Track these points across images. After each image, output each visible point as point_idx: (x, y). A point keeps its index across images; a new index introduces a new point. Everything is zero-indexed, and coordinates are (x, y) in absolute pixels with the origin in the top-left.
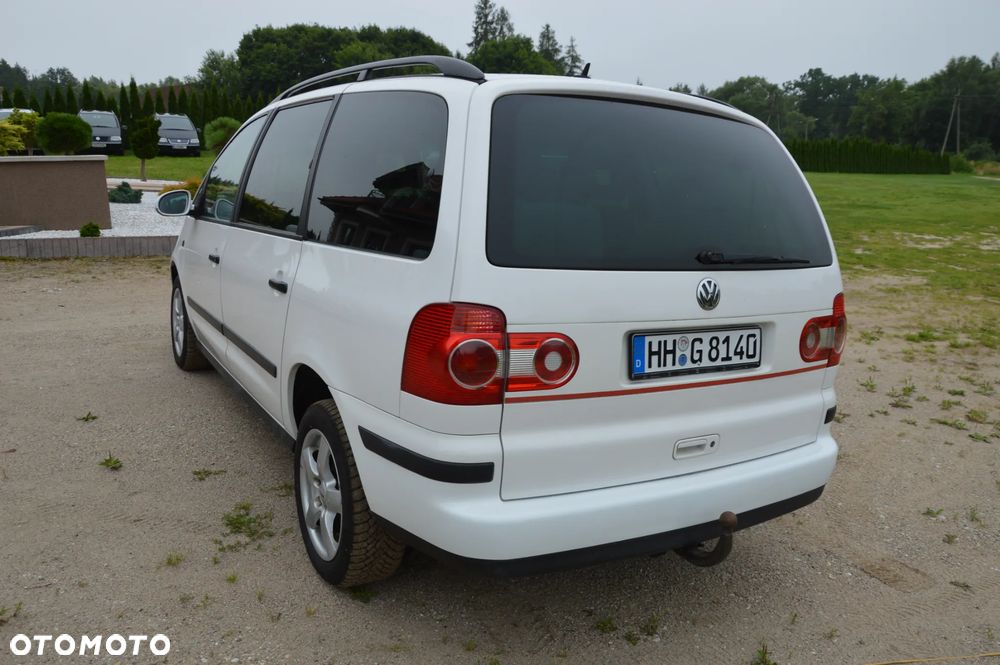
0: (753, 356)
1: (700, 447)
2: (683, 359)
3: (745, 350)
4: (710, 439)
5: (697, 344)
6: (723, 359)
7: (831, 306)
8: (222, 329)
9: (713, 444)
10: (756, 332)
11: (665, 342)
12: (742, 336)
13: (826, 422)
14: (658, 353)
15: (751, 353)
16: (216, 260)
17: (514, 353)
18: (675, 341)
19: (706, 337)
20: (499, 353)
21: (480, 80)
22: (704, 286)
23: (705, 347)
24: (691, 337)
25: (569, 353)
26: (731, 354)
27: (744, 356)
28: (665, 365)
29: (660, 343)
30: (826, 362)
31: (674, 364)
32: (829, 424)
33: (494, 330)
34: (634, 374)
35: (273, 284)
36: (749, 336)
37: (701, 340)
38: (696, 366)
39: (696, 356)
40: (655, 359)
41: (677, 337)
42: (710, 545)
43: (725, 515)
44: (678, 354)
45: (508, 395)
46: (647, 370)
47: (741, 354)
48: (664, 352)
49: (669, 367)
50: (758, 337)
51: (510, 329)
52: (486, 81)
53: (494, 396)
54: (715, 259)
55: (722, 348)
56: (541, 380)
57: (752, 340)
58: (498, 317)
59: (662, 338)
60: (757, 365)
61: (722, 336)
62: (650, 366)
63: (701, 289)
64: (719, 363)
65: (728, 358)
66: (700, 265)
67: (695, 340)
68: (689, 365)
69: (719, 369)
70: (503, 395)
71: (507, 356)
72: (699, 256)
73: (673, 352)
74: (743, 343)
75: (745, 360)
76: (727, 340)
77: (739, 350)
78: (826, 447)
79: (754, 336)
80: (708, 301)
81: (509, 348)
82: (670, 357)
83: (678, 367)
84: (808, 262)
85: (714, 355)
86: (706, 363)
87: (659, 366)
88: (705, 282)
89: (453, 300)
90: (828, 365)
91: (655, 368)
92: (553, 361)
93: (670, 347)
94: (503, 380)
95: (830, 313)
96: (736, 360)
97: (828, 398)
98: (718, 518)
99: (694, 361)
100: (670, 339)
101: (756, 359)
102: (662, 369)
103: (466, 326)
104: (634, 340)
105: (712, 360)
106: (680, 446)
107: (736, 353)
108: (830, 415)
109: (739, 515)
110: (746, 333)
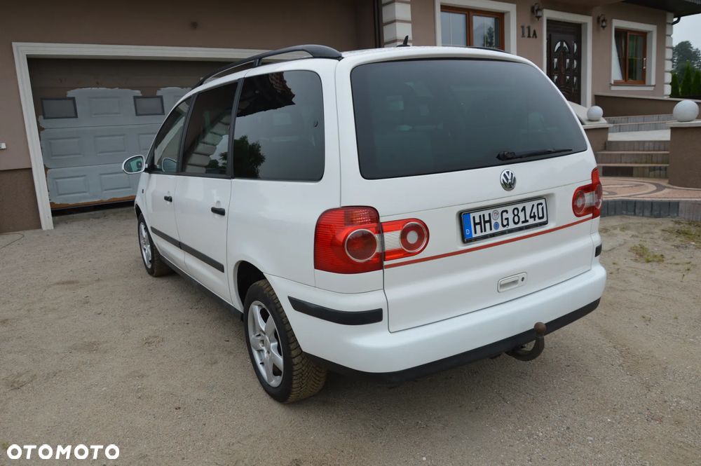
0: (542, 218)
1: (515, 282)
2: (497, 225)
3: (536, 214)
4: (521, 276)
5: (504, 214)
6: (523, 222)
7: (590, 177)
8: (180, 245)
9: (523, 279)
10: (543, 201)
11: (484, 215)
12: (533, 205)
13: (596, 255)
14: (480, 223)
15: (541, 215)
16: (169, 199)
17: (386, 235)
18: (490, 214)
19: (510, 209)
20: (377, 236)
21: (339, 58)
22: (505, 175)
23: (510, 216)
24: (500, 210)
25: (421, 230)
26: (528, 218)
27: (537, 218)
28: (485, 231)
29: (480, 216)
30: (591, 215)
31: (491, 229)
32: (598, 257)
33: (372, 222)
34: (465, 239)
35: (215, 210)
36: (538, 205)
37: (506, 211)
38: (505, 229)
39: (505, 223)
40: (478, 227)
41: (491, 211)
42: (530, 346)
43: (537, 325)
44: (493, 222)
45: (386, 263)
46: (474, 236)
47: (534, 217)
48: (483, 222)
49: (488, 232)
50: (544, 205)
51: (382, 220)
52: (343, 58)
53: (377, 265)
54: (509, 156)
55: (521, 215)
56: (407, 251)
57: (540, 207)
58: (373, 214)
59: (481, 213)
60: (545, 223)
61: (520, 207)
62: (475, 233)
63: (503, 177)
64: (520, 225)
65: (526, 221)
66: (501, 162)
67: (502, 212)
68: (501, 229)
69: (521, 229)
70: (382, 264)
71: (382, 237)
72: (499, 155)
73: (489, 221)
74: (535, 210)
75: (538, 221)
76: (524, 209)
77: (532, 215)
78: (598, 273)
79: (541, 204)
80: (509, 185)
81: (383, 232)
82: (488, 225)
83: (494, 231)
84: (571, 150)
85: (516, 220)
86: (512, 226)
87: (482, 232)
88: (505, 172)
89: (342, 205)
90: (593, 218)
91: (479, 234)
92: (412, 237)
93: (487, 218)
94: (381, 253)
95: (590, 182)
96: (531, 222)
97: (596, 239)
98: (533, 327)
99: (504, 226)
100: (486, 213)
101: (544, 220)
102: (484, 234)
103: (352, 221)
104: (463, 217)
105: (515, 223)
106: (502, 283)
107: (531, 217)
108: (598, 251)
109: (547, 324)
110: (535, 203)
